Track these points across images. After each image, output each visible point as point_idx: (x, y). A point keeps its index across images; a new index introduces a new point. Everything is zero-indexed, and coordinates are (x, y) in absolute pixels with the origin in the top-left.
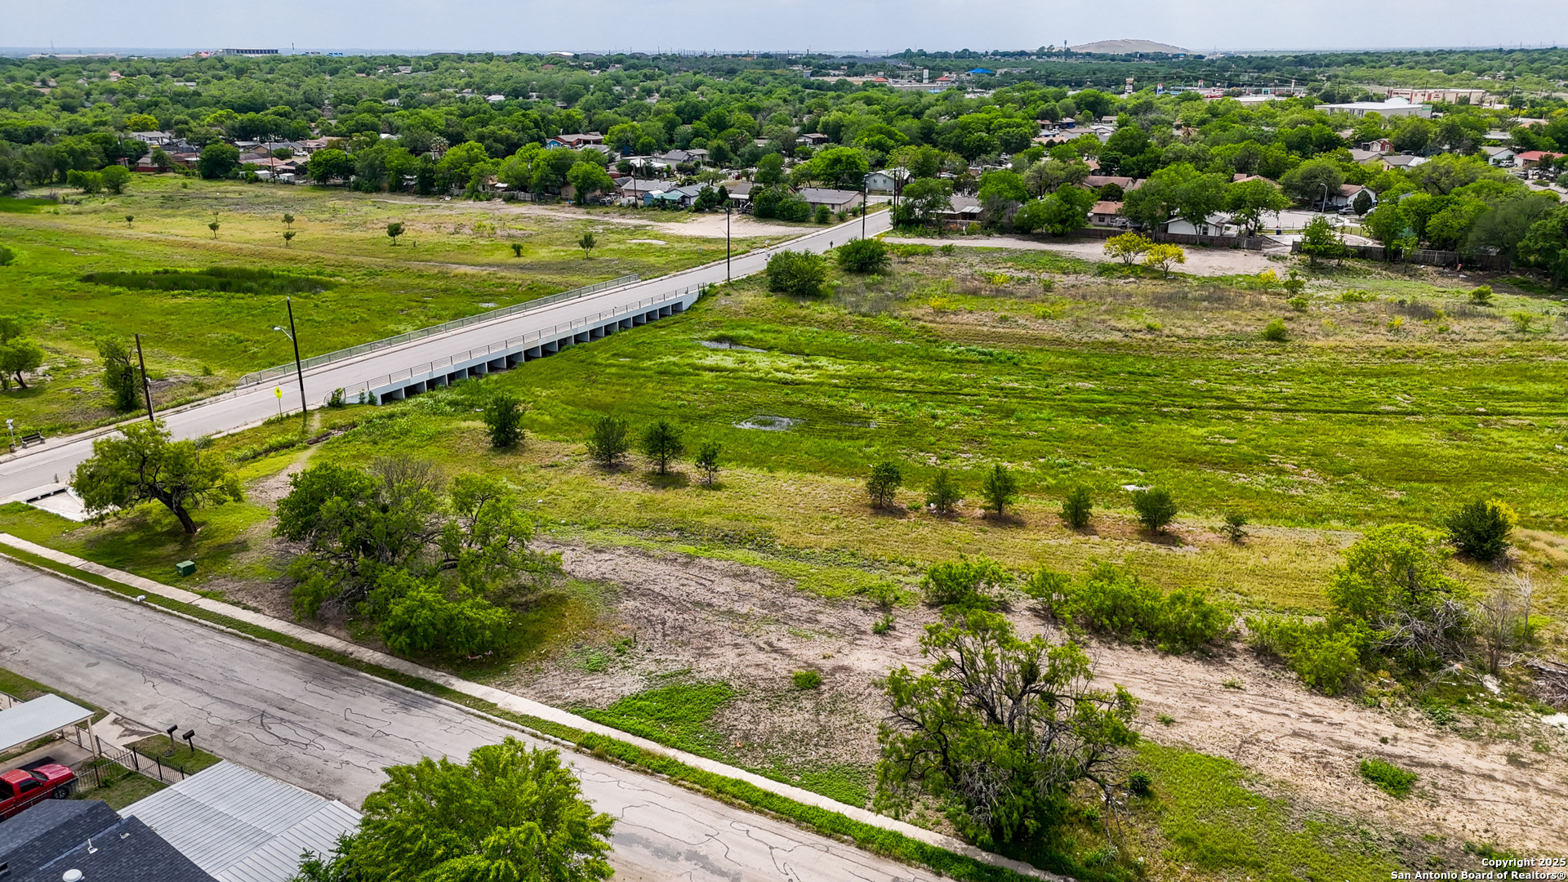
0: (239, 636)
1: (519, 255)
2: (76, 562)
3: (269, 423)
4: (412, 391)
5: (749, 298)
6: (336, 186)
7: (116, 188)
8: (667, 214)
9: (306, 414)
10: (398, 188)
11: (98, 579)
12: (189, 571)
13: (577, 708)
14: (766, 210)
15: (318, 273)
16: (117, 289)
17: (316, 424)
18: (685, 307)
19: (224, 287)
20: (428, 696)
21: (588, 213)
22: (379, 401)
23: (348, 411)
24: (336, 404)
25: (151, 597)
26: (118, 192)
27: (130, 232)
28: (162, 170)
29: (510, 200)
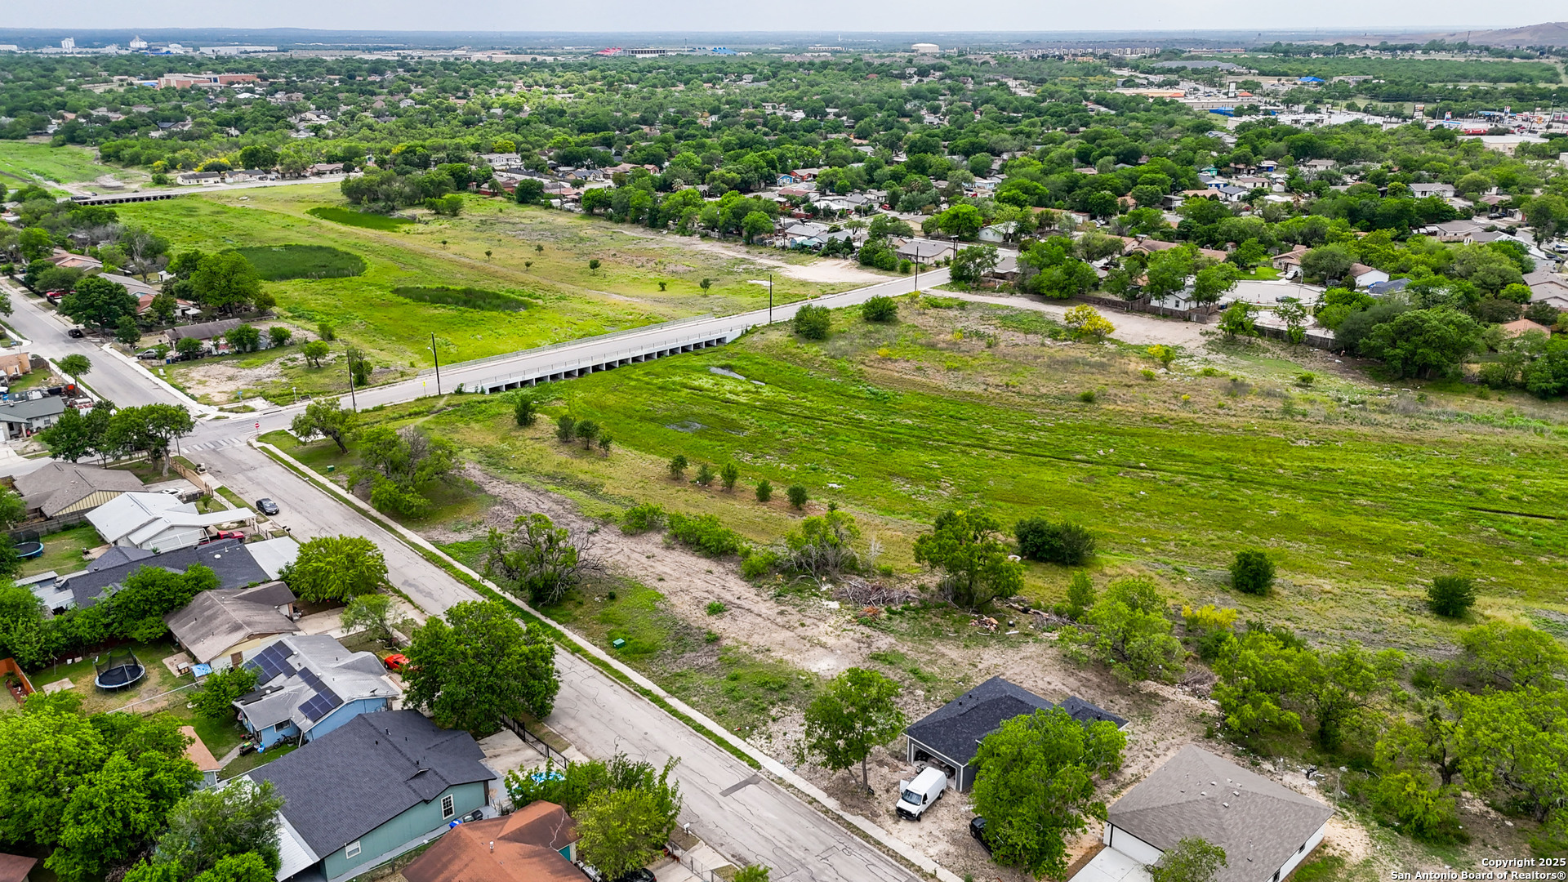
1: (663, 289)
2: (291, 460)
3: (418, 400)
4: (509, 387)
5: (774, 336)
6: (599, 215)
7: (454, 210)
8: (803, 257)
9: (440, 396)
10: (636, 221)
11: (296, 469)
12: (332, 469)
13: (436, 544)
14: (869, 260)
15: (529, 296)
16: (407, 300)
17: (441, 403)
18: (728, 341)
19: (465, 303)
21: (748, 252)
22: (488, 392)
23: (464, 397)
24: (459, 392)
25: (311, 479)
26: (455, 215)
27: (443, 252)
28: (494, 195)
29: (704, 236)
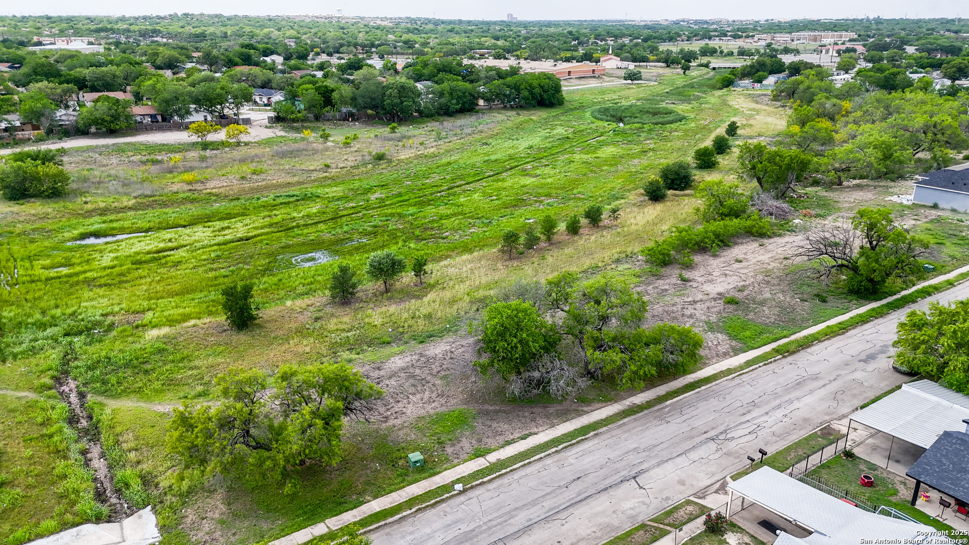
0: (574, 444)
20: (709, 385)
